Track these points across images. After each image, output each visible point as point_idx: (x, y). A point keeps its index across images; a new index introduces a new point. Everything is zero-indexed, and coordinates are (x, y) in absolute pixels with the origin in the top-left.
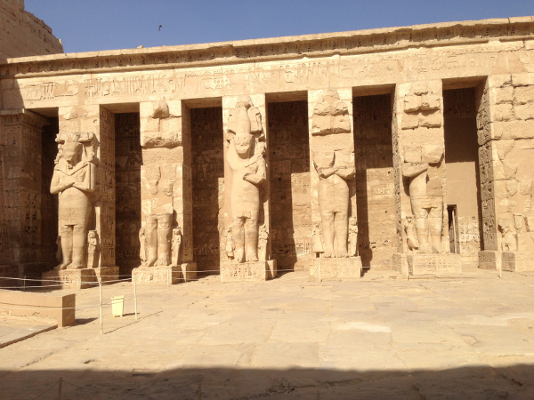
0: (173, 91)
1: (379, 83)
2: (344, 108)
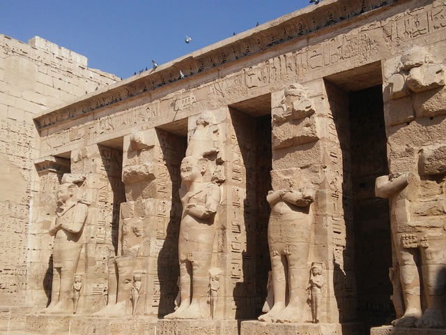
0: (149, 119)
1: (358, 64)
2: (307, 108)
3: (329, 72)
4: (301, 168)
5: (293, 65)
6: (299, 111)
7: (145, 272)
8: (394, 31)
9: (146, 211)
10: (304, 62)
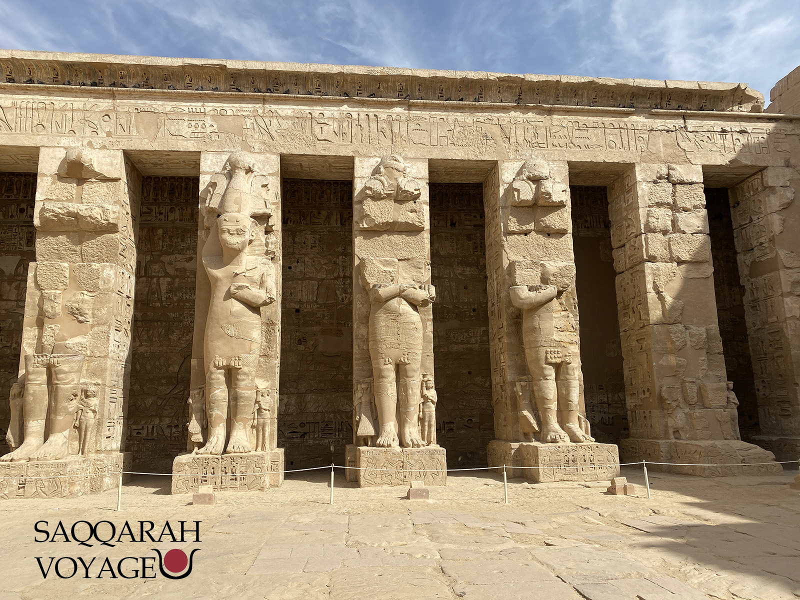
0: (109, 134)
1: (472, 157)
2: (415, 190)
3: (436, 155)
4: (399, 260)
5: (388, 132)
6: (406, 191)
7: (100, 382)
8: (513, 135)
9: (100, 283)
10: (404, 134)
